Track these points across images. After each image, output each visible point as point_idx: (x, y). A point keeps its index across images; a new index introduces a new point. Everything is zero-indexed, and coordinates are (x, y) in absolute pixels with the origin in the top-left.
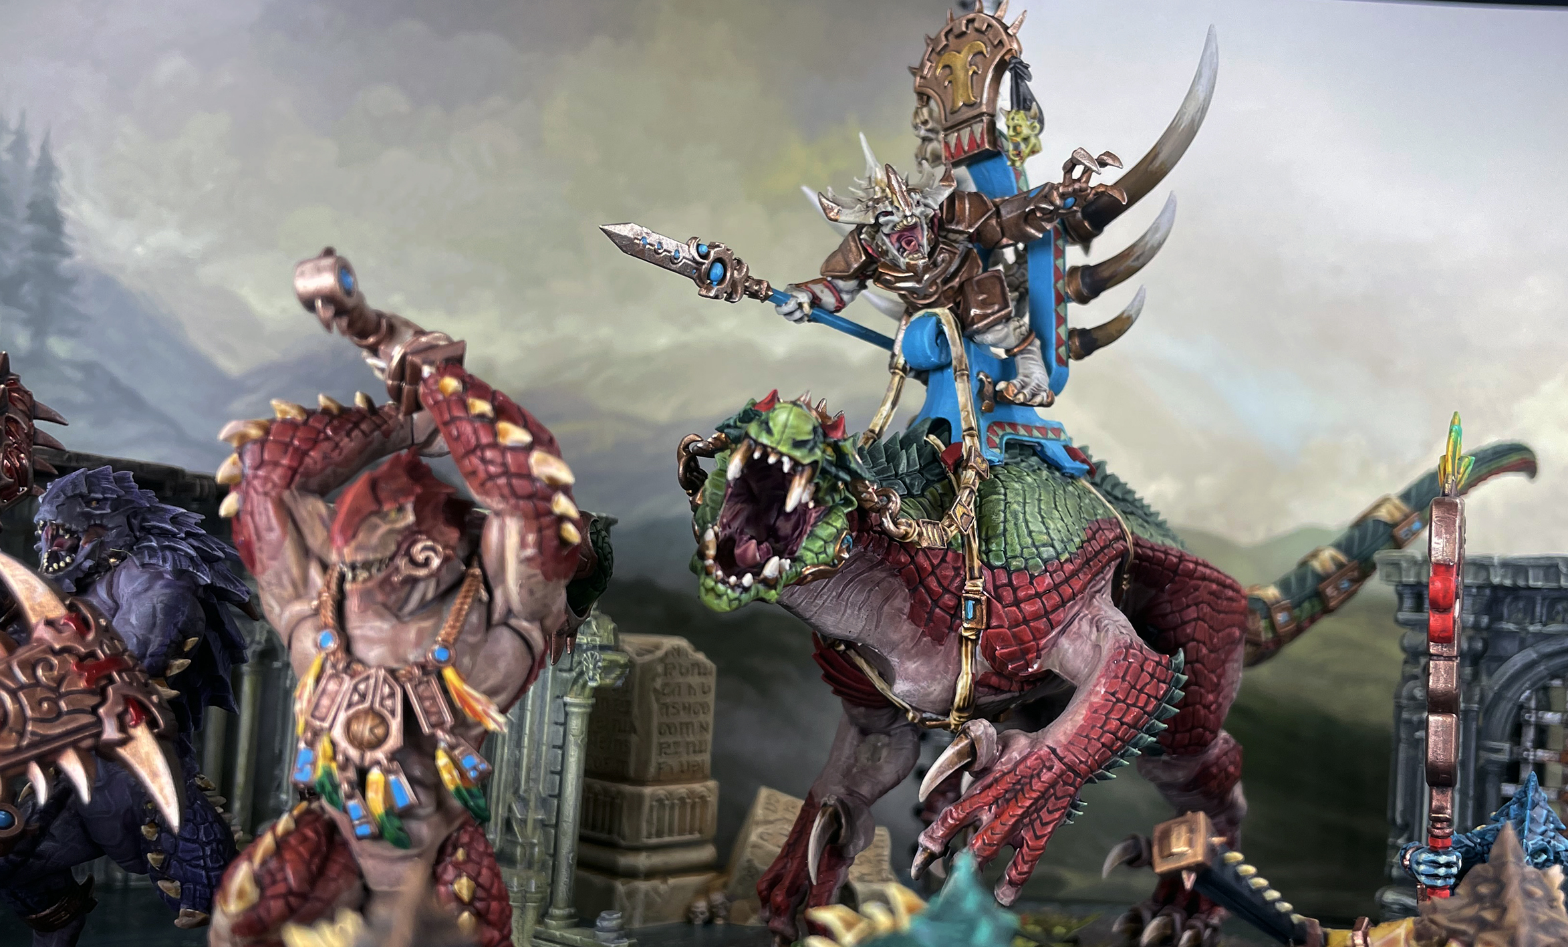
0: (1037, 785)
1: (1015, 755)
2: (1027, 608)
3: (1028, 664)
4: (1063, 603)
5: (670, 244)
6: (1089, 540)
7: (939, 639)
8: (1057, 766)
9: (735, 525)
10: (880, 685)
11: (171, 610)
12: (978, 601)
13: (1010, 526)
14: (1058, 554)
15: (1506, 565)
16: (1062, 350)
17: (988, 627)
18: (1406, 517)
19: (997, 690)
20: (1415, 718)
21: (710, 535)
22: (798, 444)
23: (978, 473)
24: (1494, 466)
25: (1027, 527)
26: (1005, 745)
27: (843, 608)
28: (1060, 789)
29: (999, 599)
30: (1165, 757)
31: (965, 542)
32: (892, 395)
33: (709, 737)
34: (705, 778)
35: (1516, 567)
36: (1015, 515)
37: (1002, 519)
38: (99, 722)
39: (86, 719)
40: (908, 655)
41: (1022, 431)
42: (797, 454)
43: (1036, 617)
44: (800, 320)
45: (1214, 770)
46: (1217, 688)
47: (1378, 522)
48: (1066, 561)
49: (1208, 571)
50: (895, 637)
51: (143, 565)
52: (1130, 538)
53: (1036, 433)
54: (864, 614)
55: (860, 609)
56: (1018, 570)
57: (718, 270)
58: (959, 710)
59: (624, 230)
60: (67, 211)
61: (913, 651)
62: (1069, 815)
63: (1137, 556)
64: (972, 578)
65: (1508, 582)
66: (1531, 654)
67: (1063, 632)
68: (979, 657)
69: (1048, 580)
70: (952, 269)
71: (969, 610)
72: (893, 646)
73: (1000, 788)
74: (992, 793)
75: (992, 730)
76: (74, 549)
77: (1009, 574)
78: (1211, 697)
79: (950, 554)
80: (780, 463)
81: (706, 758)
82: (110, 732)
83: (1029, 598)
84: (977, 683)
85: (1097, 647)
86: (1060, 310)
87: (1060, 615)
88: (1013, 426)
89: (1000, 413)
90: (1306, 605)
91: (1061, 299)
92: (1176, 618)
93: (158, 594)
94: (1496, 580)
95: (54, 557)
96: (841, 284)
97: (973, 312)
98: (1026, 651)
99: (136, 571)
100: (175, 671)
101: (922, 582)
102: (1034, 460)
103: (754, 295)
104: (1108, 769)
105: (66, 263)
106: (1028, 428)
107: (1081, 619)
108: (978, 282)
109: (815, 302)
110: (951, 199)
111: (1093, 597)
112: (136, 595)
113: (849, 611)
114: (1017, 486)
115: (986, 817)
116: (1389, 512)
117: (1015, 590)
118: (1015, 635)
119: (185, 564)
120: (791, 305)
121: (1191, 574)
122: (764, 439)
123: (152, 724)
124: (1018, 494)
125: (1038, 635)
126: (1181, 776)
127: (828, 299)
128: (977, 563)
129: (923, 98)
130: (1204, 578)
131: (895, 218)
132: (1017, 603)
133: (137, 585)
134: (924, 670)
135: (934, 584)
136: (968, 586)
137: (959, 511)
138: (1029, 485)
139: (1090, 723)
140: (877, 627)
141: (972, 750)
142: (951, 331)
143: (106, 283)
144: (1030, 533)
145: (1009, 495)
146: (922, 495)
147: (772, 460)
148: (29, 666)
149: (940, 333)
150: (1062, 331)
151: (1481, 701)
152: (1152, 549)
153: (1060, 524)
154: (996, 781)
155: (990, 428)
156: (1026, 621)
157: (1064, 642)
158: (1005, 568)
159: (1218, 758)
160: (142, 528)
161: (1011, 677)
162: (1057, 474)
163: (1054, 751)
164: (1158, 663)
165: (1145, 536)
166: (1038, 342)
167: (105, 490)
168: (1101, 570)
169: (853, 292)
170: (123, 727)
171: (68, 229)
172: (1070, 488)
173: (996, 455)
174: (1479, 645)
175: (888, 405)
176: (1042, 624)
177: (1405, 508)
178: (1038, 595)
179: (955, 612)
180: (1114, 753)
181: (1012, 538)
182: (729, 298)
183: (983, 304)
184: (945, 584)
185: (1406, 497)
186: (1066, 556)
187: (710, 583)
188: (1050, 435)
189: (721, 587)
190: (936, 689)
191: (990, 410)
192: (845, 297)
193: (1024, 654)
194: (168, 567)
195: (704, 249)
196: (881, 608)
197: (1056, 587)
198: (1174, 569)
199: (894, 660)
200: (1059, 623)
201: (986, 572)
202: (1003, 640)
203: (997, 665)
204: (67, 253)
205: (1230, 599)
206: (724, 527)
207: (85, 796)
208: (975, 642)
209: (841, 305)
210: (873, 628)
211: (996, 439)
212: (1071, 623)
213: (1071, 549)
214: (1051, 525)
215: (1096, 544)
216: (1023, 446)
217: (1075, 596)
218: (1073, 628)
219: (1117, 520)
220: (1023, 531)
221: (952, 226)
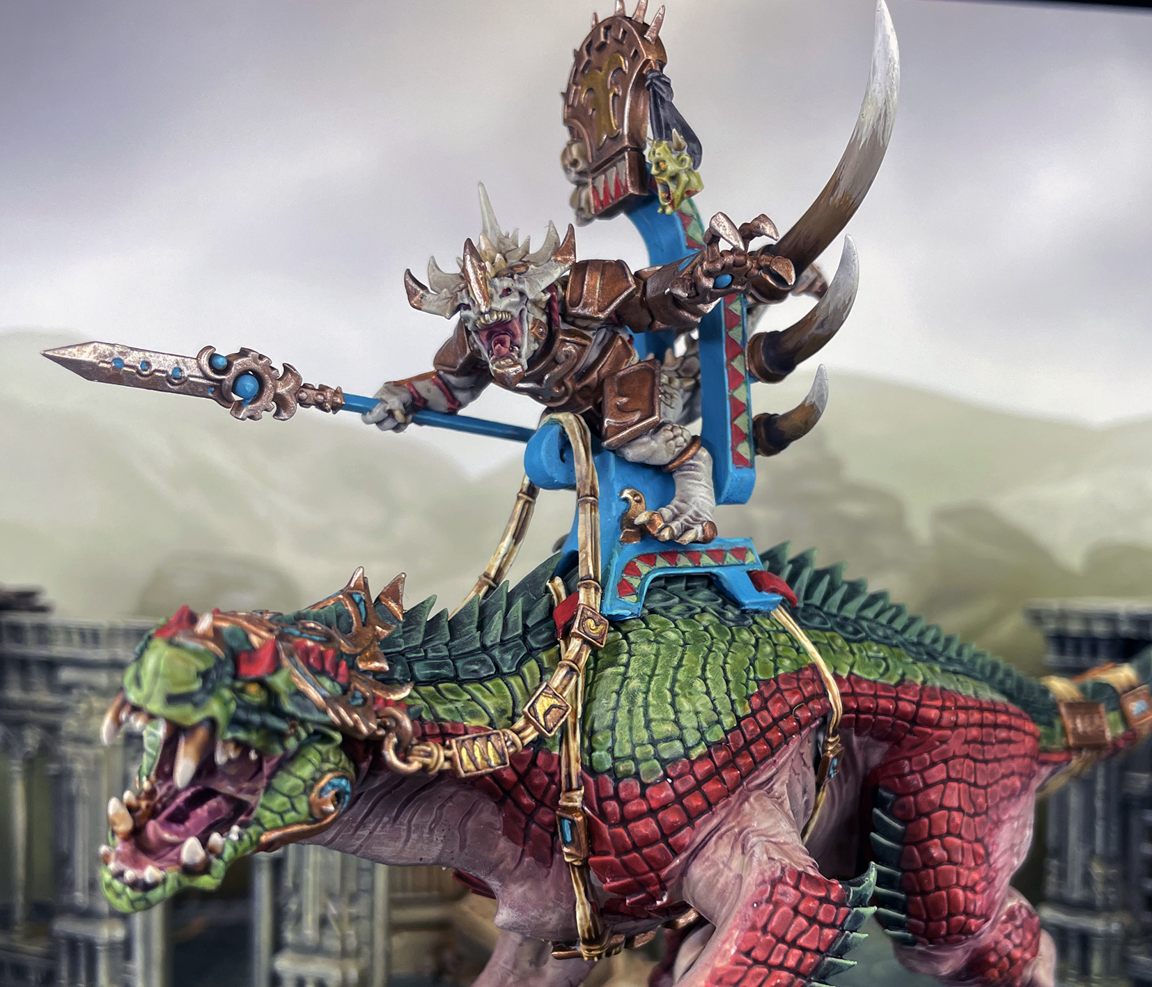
2: (638, 828)
3: (653, 898)
4: (691, 818)
7: (543, 860)
12: (577, 820)
13: (622, 715)
14: (688, 749)
16: (744, 448)
17: (595, 851)
19: (633, 917)
23: (586, 642)
25: (646, 714)
27: (404, 834)
29: (603, 815)
32: (513, 526)
36: (633, 697)
37: (612, 704)
40: (508, 877)
41: (684, 561)
43: (649, 842)
45: (993, 958)
48: (700, 757)
50: (491, 856)
53: (707, 560)
54: (438, 836)
55: (431, 831)
56: (627, 775)
57: (249, 385)
61: (518, 872)
64: (571, 787)
67: (693, 857)
68: (596, 883)
69: (668, 791)
71: (569, 830)
77: (617, 780)
79: (541, 756)
83: (639, 816)
84: (601, 912)
87: (685, 836)
88: (670, 555)
96: (453, 379)
97: (610, 420)
101: (508, 794)
102: (702, 597)
106: (693, 554)
107: (720, 837)
109: (417, 405)
111: (744, 800)
113: (414, 836)
114: (645, 648)
117: (622, 803)
118: (624, 864)
120: (379, 413)
124: (645, 663)
125: (656, 865)
127: (437, 400)
128: (576, 767)
131: (472, 315)
132: (625, 821)
134: (532, 895)
136: (566, 799)
138: (670, 644)
140: (462, 847)
142: (575, 444)
144: (649, 722)
145: (633, 665)
149: (566, 445)
150: (743, 421)
155: (628, 570)
156: (636, 847)
158: (612, 771)
162: (730, 615)
164: (824, 897)
166: (705, 451)
169: (474, 388)
172: (745, 636)
173: (628, 606)
175: (508, 539)
176: (658, 851)
178: (654, 810)
179: (553, 829)
181: (625, 732)
182: (272, 414)
183: (621, 410)
184: (538, 796)
186: (701, 750)
188: (730, 559)
190: (553, 918)
191: (633, 542)
192: (461, 395)
196: (462, 824)
197: (682, 797)
200: (683, 848)
201: (588, 779)
202: (612, 871)
209: (456, 405)
210: (457, 850)
211: (635, 582)
212: (704, 843)
213: (716, 735)
214: (685, 705)
215: (765, 718)
216: (690, 577)
217: (710, 806)
218: (708, 851)
219: (814, 667)
220: (640, 719)
221: (578, 310)
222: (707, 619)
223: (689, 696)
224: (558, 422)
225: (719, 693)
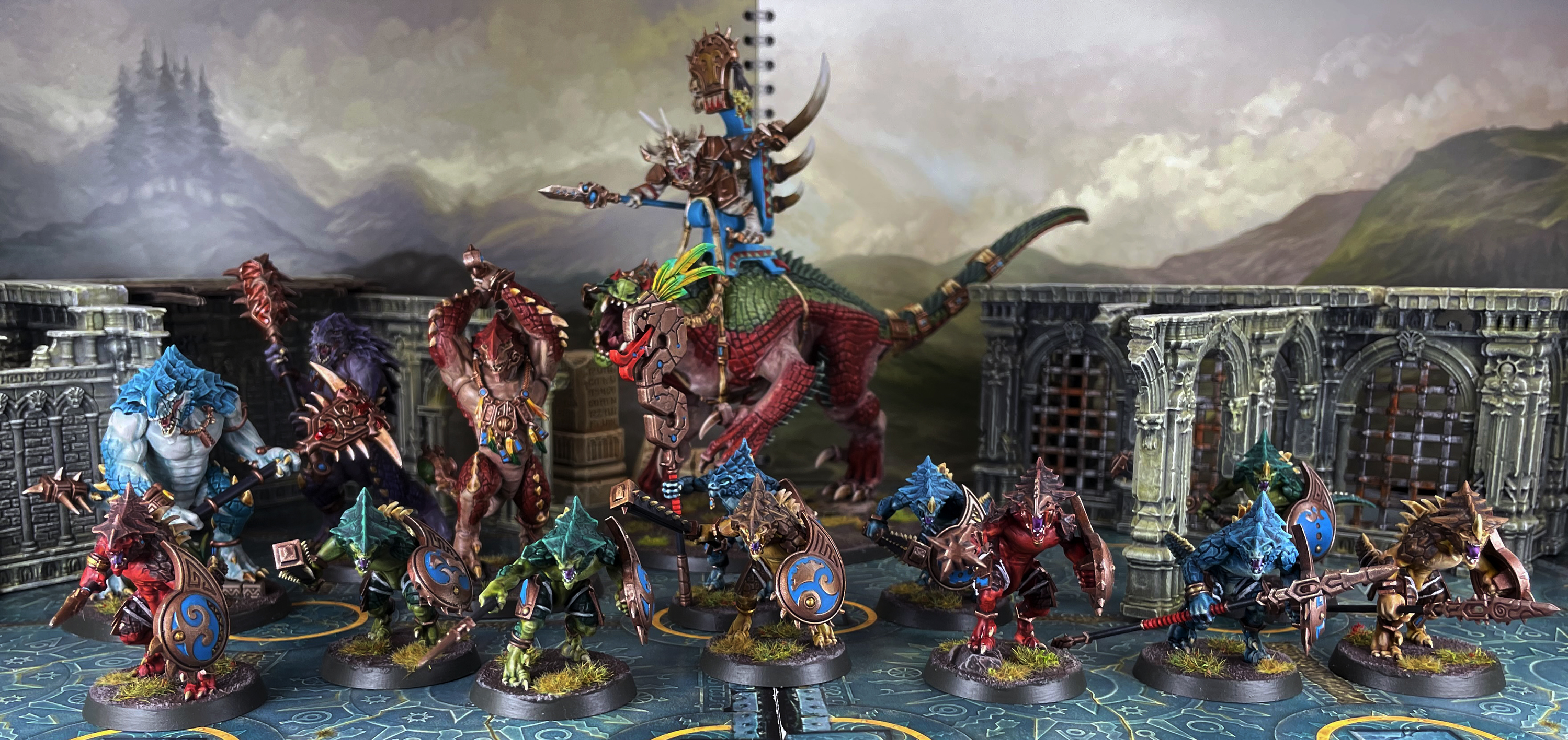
0: (751, 430)
1: (741, 416)
2: (747, 349)
3: (750, 374)
4: (763, 345)
5: (570, 189)
6: (780, 311)
7: (709, 364)
8: (759, 421)
9: (608, 325)
10: (686, 384)
11: (373, 376)
12: (724, 348)
13: (738, 310)
14: (761, 321)
15: (1029, 291)
16: (769, 210)
17: (730, 358)
18: (994, 259)
19: (739, 385)
20: (988, 373)
21: (597, 334)
22: (629, 296)
23: (723, 285)
24: (1049, 223)
25: (747, 309)
26: (737, 412)
28: (762, 431)
29: (734, 345)
30: (835, 408)
31: (718, 320)
32: (684, 242)
33: (616, 405)
34: (616, 427)
35: (1033, 292)
36: (741, 303)
38: (367, 428)
39: (363, 427)
40: (695, 373)
41: (749, 255)
42: (630, 300)
43: (751, 353)
44: (637, 208)
46: (860, 372)
47: (978, 263)
48: (766, 324)
49: (851, 315)
50: (688, 364)
51: (359, 358)
52: (806, 305)
53: (757, 255)
56: (742, 331)
57: (593, 195)
58: (723, 395)
59: (547, 190)
60: (220, 117)
61: (698, 371)
62: (767, 442)
63: (810, 312)
64: (721, 336)
65: (1030, 300)
66: (1046, 337)
67: (764, 359)
68: (728, 371)
69: (756, 336)
70: (710, 175)
71: (720, 351)
72: (689, 369)
73: (735, 432)
74: (731, 434)
75: (729, 407)
76: (329, 353)
77: (738, 333)
78: (855, 377)
79: (711, 326)
80: (622, 305)
81: (615, 417)
82: (372, 432)
83: (747, 345)
84: (729, 383)
85: (780, 364)
86: (768, 189)
87: (762, 351)
88: (745, 253)
89: (738, 248)
90: (938, 314)
91: (768, 183)
92: (834, 340)
93: (367, 370)
94: (1024, 298)
95: (322, 357)
96: (656, 187)
97: (721, 199)
98: (748, 368)
99: (356, 360)
100: (380, 403)
101: (698, 339)
102: (756, 269)
103: (613, 201)
104: (785, 420)
105: (225, 149)
106: (753, 253)
107: (773, 351)
108: (724, 182)
109: (643, 197)
110: (705, 145)
111: (780, 339)
112: (358, 371)
114: (743, 288)
115: (729, 445)
116: (985, 258)
117: (741, 340)
118: (742, 361)
119: (375, 356)
120: (631, 202)
121: (840, 318)
122: (615, 295)
123: (386, 428)
125: (752, 360)
126: (843, 416)
127: (650, 194)
128: (723, 329)
129: (695, 77)
130: (848, 319)
131: (675, 164)
132: (742, 347)
133: (358, 366)
134: (705, 379)
135: (704, 341)
136: (720, 340)
137: (713, 306)
138: (750, 287)
139: (774, 400)
141: (720, 417)
142: (710, 209)
143: (249, 159)
144: (748, 313)
146: (697, 297)
147: (619, 304)
148: (339, 409)
149: (705, 210)
150: (769, 200)
151: (1023, 361)
152: (820, 308)
153: (764, 306)
154: (733, 429)
155: (732, 258)
157: (766, 363)
158: (736, 331)
159: (863, 406)
160: (353, 340)
161: (744, 379)
162: (768, 276)
163: (757, 414)
164: (808, 370)
165: (817, 299)
166: (755, 209)
167: (339, 326)
168: (787, 324)
169: (662, 190)
170: (376, 429)
171: (223, 127)
172: (774, 284)
173: (732, 272)
174: (1020, 333)
175: (682, 248)
176: (753, 356)
177: (993, 254)
178: (751, 343)
179: (715, 352)
180: (787, 412)
181: (739, 316)
182: (600, 206)
183: (725, 195)
184: (709, 339)
185: (993, 248)
186: (765, 322)
187: (598, 355)
188: (765, 254)
189: (603, 357)
190: (710, 387)
191: (732, 247)
192: (658, 192)
193: (747, 369)
194: (369, 357)
195: (586, 188)
197: (760, 338)
198: (833, 317)
199: (690, 375)
200: (762, 355)
201: (727, 333)
203: (737, 374)
204: (224, 143)
205: (867, 326)
206: (603, 327)
207: (368, 456)
208: (725, 365)
209: (656, 196)
211: (734, 263)
212: (768, 353)
213: (769, 317)
214: (759, 307)
215: (784, 313)
216: (751, 262)
217: (769, 341)
218: (770, 356)
219: (799, 296)
220: (744, 311)
221: (707, 158)
222: (760, 277)
223: (760, 304)
224: (701, 201)
225: (769, 303)
